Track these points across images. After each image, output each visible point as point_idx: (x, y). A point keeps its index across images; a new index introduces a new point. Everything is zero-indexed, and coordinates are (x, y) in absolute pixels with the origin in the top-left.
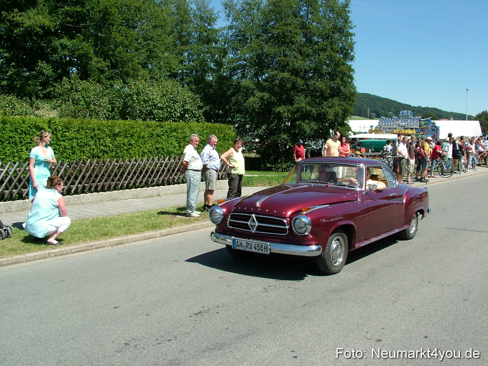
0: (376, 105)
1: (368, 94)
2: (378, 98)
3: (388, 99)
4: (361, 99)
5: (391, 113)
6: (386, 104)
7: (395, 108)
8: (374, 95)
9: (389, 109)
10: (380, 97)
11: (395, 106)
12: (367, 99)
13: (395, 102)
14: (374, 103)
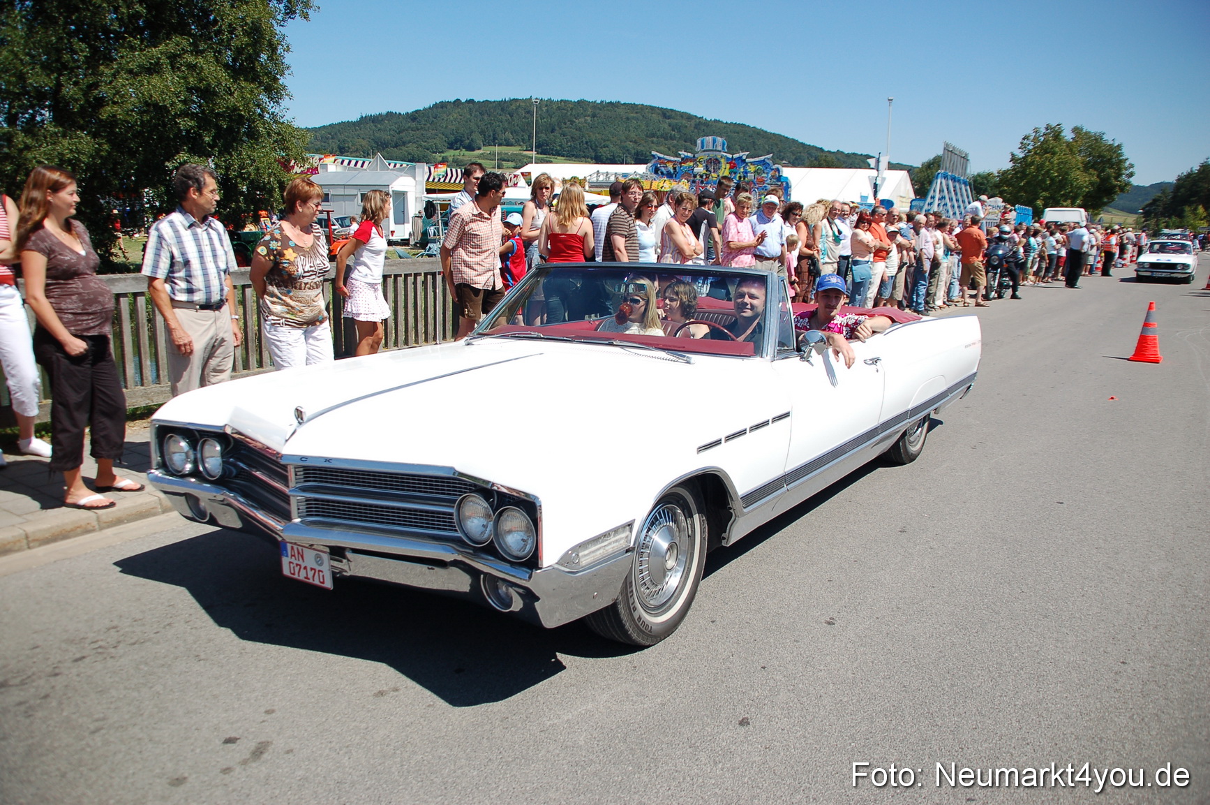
0: (756, 146)
1: (743, 125)
2: (762, 133)
3: (780, 135)
4: (729, 134)
5: (784, 162)
6: (777, 144)
7: (794, 154)
8: (754, 127)
9: (782, 154)
10: (766, 132)
11: (794, 149)
12: (741, 135)
13: (794, 141)
14: (754, 142)
